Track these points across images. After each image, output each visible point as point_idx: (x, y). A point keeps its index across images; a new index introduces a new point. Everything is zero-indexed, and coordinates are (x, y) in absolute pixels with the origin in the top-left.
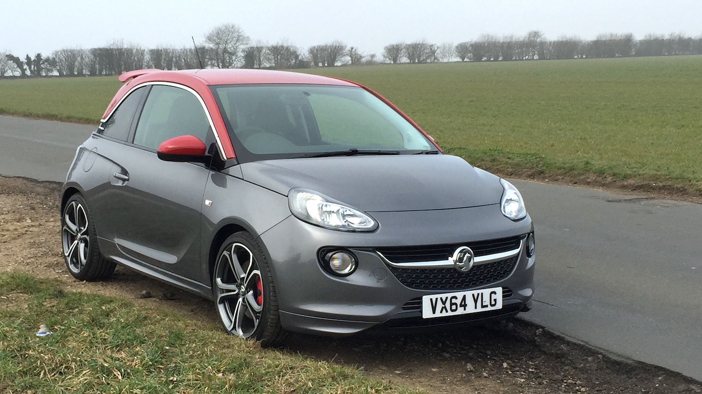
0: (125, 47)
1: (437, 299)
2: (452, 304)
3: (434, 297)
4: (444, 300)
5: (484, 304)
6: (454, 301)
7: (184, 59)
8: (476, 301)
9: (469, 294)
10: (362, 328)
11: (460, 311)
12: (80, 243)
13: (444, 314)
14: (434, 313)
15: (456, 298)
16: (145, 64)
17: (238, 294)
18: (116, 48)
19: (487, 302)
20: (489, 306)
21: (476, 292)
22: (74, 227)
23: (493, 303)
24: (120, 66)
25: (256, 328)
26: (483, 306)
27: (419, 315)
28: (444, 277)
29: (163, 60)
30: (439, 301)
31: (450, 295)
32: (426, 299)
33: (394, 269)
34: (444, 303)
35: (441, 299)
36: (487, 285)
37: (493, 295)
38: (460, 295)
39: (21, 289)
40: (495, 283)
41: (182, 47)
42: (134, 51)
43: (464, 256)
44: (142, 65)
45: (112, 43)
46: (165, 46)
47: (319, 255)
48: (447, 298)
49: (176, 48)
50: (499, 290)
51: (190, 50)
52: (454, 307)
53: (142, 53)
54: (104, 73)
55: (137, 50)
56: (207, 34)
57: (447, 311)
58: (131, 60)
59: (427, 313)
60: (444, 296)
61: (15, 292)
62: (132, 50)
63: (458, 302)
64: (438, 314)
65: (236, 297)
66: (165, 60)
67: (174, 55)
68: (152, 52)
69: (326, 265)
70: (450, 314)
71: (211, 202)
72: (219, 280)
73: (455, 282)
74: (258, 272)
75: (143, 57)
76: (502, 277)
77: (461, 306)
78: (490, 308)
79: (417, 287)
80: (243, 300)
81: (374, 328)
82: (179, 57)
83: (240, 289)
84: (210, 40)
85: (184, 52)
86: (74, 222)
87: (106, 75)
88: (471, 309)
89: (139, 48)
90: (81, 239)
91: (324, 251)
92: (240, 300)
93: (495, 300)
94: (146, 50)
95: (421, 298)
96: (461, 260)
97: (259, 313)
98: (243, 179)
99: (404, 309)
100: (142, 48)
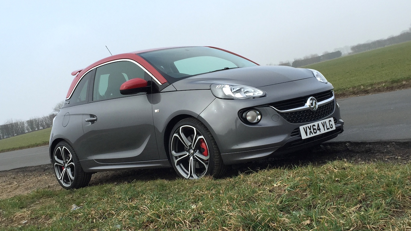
0: (14, 122)
1: (306, 127)
2: (314, 129)
3: (305, 126)
4: (310, 128)
5: (328, 128)
6: (314, 127)
7: (45, 122)
8: (324, 126)
9: (320, 122)
10: (273, 151)
11: (318, 133)
12: (67, 169)
13: (312, 136)
14: (307, 135)
15: (314, 125)
16: (25, 128)
17: (188, 156)
18: (9, 123)
19: (329, 127)
20: (330, 128)
21: (323, 121)
22: (61, 162)
23: (331, 126)
24: (13, 132)
25: (207, 170)
26: (328, 129)
27: (300, 138)
28: (306, 115)
29: (34, 125)
30: (308, 129)
31: (312, 124)
32: (301, 128)
33: (282, 114)
34: (310, 129)
35: (308, 127)
36: (326, 117)
37: (330, 122)
38: (316, 123)
39: (45, 196)
40: (329, 116)
41: (43, 116)
42: (19, 123)
43: (313, 102)
44: (24, 129)
45: (7, 122)
46: (34, 118)
47: (239, 115)
48: (311, 126)
49: (40, 117)
50: (332, 119)
51: (47, 117)
52: (315, 131)
53: (23, 123)
54: (5, 137)
55: (20, 122)
56: (54, 107)
57: (312, 134)
58: (18, 128)
59: (304, 137)
60: (309, 125)
61: (42, 198)
62: (17, 123)
63: (316, 127)
64: (309, 136)
65: (188, 157)
66: (35, 124)
67: (39, 121)
68: (28, 122)
69: (245, 121)
70: (314, 135)
71: (159, 110)
72: (173, 152)
73: (312, 117)
74: (202, 137)
75: (24, 125)
76: (331, 113)
77: (318, 130)
78: (331, 130)
79: (295, 122)
80: (193, 158)
81: (279, 150)
82: (42, 121)
83: (189, 152)
84: (56, 110)
85: (44, 119)
86: (61, 159)
87: (6, 138)
88: (323, 131)
89: (21, 121)
90: (68, 167)
91: (241, 112)
92: (191, 158)
93: (332, 125)
94: (25, 121)
95: (299, 128)
96: (312, 104)
97: (207, 160)
98: (177, 91)
99: (292, 136)
100: (23, 121)
